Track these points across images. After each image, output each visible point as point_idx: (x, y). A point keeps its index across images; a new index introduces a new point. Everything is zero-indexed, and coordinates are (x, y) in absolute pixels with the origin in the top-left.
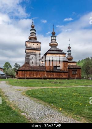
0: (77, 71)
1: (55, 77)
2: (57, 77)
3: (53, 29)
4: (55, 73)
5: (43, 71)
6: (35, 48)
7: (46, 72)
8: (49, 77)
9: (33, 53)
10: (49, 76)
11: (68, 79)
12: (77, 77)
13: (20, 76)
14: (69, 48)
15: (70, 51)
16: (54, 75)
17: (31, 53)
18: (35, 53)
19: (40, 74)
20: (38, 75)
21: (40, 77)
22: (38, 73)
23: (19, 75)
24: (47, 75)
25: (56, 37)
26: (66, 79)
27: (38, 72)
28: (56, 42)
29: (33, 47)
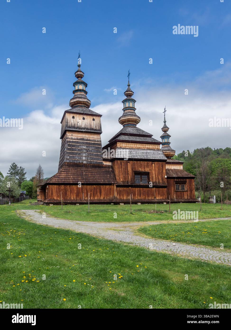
0: (185, 183)
1: (137, 198)
2: (142, 197)
3: (127, 84)
4: (137, 189)
5: (110, 184)
6: (88, 129)
7: (117, 186)
8: (125, 198)
9: (83, 139)
10: (123, 196)
11: (168, 203)
12: (186, 197)
13: (55, 198)
14: (165, 129)
15: (169, 136)
16: (134, 195)
17: (77, 139)
18: (87, 140)
19: (103, 192)
20: (99, 194)
21: (102, 198)
22: (98, 190)
23: (52, 194)
24: (119, 193)
25: (134, 101)
26: (162, 203)
27: (98, 186)
28: (135, 115)
29: (83, 126)
